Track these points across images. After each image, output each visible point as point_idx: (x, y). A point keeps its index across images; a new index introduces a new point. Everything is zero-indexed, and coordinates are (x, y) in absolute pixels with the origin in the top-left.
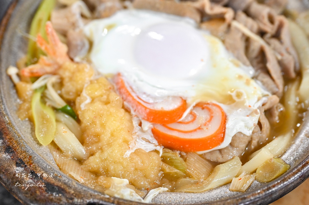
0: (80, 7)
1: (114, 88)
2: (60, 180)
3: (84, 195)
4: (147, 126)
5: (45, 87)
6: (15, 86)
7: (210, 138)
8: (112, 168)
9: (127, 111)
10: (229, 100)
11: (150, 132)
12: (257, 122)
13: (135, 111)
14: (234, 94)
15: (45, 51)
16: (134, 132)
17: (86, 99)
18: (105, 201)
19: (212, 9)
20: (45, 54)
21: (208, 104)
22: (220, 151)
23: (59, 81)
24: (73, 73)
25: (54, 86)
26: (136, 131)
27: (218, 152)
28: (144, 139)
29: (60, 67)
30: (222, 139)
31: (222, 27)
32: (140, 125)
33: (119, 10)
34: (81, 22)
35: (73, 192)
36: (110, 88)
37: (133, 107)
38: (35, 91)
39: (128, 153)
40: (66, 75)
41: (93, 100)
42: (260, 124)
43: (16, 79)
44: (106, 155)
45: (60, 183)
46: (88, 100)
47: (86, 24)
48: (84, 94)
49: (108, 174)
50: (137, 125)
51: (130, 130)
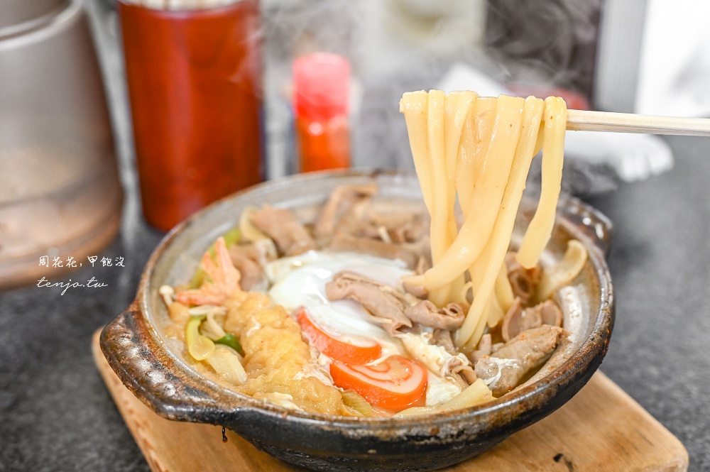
2: (203, 384)
3: (231, 399)
4: (325, 360)
5: (205, 317)
6: (167, 308)
9: (305, 341)
13: (314, 341)
15: (212, 277)
17: (255, 325)
18: (258, 407)
20: (211, 281)
23: (224, 313)
25: (216, 318)
28: (320, 371)
29: (228, 297)
34: (264, 260)
35: (217, 396)
37: (312, 337)
38: (192, 318)
39: (299, 375)
40: (233, 304)
41: (263, 326)
43: (168, 301)
45: (203, 387)
46: (257, 327)
48: (253, 321)
49: (271, 390)
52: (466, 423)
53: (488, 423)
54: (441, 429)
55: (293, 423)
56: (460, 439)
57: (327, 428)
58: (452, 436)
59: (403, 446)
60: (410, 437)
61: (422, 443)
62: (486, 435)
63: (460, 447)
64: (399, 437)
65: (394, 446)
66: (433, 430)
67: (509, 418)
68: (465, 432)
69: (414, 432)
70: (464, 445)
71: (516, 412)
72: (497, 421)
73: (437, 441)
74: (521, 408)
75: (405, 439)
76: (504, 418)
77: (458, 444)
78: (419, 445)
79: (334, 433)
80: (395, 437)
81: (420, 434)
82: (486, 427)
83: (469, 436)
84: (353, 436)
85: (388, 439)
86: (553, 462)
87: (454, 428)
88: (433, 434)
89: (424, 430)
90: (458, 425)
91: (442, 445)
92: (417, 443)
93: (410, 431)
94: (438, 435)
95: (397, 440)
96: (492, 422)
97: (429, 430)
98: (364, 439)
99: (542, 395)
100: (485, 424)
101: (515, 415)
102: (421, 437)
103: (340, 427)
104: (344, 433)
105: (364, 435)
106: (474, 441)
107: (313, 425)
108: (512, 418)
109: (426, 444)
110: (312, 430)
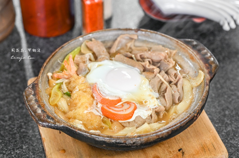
0: (90, 55)
1: (91, 88)
3: (61, 122)
5: (62, 83)
6: (49, 81)
7: (125, 115)
8: (77, 116)
9: (93, 97)
10: (141, 103)
11: (100, 108)
12: (150, 115)
13: (96, 98)
14: (144, 101)
15: (67, 69)
16: (92, 105)
17: (77, 89)
18: (69, 126)
19: (149, 66)
20: (66, 70)
21: (131, 103)
22: (129, 122)
23: (69, 82)
24: (76, 79)
25: (66, 83)
26: (94, 106)
27: (128, 123)
28: (96, 110)
29: (71, 76)
30: (131, 117)
31: (152, 76)
32: (97, 104)
33: (107, 59)
34: (88, 62)
35: (57, 120)
36: (89, 87)
37: (96, 96)
38: (57, 84)
39: (86, 112)
40: (72, 79)
41: (79, 90)
42: (151, 116)
43: (50, 78)
44: (77, 111)
45: (53, 116)
46: (78, 90)
47: (90, 63)
48: (77, 87)
49: (75, 118)
50: (95, 104)
51: (91, 104)
52: (136, 140)
53: (144, 141)
54: (127, 142)
55: (79, 133)
56: (134, 145)
57: (89, 136)
58: (131, 144)
59: (114, 145)
60: (116, 143)
61: (121, 145)
62: (144, 144)
63: (135, 147)
64: (113, 142)
65: (111, 145)
66: (124, 141)
67: (152, 140)
68: (136, 143)
69: (118, 141)
70: (136, 147)
71: (155, 138)
72: (147, 140)
73: (126, 145)
74: (157, 137)
75: (115, 143)
76: (150, 140)
77: (133, 146)
78: (120, 145)
79: (92, 138)
80: (111, 142)
81: (120, 142)
82: (143, 142)
83: (137, 144)
84: (98, 140)
85: (109, 143)
86: (178, 151)
87: (131, 141)
88: (124, 143)
89: (121, 141)
90: (133, 141)
91: (127, 146)
92: (119, 145)
93: (116, 141)
94: (126, 143)
95: (112, 143)
96: (145, 141)
97: (123, 141)
98: (101, 141)
99: (165, 133)
100: (143, 141)
101: (154, 139)
102: (120, 143)
103: (94, 137)
104: (95, 139)
105: (101, 140)
106: (139, 146)
107: (85, 135)
108: (153, 140)
109: (122, 145)
110: (85, 136)
